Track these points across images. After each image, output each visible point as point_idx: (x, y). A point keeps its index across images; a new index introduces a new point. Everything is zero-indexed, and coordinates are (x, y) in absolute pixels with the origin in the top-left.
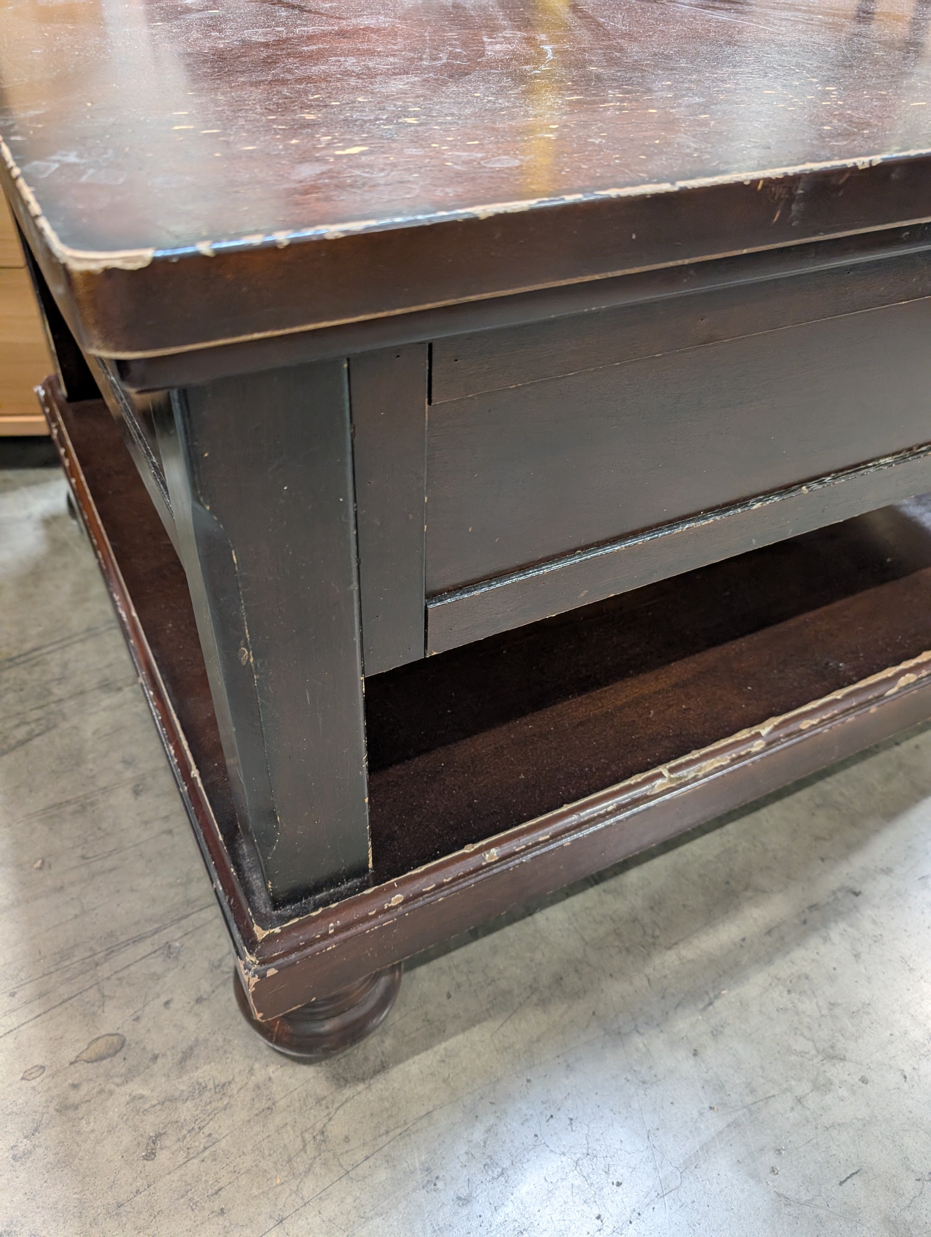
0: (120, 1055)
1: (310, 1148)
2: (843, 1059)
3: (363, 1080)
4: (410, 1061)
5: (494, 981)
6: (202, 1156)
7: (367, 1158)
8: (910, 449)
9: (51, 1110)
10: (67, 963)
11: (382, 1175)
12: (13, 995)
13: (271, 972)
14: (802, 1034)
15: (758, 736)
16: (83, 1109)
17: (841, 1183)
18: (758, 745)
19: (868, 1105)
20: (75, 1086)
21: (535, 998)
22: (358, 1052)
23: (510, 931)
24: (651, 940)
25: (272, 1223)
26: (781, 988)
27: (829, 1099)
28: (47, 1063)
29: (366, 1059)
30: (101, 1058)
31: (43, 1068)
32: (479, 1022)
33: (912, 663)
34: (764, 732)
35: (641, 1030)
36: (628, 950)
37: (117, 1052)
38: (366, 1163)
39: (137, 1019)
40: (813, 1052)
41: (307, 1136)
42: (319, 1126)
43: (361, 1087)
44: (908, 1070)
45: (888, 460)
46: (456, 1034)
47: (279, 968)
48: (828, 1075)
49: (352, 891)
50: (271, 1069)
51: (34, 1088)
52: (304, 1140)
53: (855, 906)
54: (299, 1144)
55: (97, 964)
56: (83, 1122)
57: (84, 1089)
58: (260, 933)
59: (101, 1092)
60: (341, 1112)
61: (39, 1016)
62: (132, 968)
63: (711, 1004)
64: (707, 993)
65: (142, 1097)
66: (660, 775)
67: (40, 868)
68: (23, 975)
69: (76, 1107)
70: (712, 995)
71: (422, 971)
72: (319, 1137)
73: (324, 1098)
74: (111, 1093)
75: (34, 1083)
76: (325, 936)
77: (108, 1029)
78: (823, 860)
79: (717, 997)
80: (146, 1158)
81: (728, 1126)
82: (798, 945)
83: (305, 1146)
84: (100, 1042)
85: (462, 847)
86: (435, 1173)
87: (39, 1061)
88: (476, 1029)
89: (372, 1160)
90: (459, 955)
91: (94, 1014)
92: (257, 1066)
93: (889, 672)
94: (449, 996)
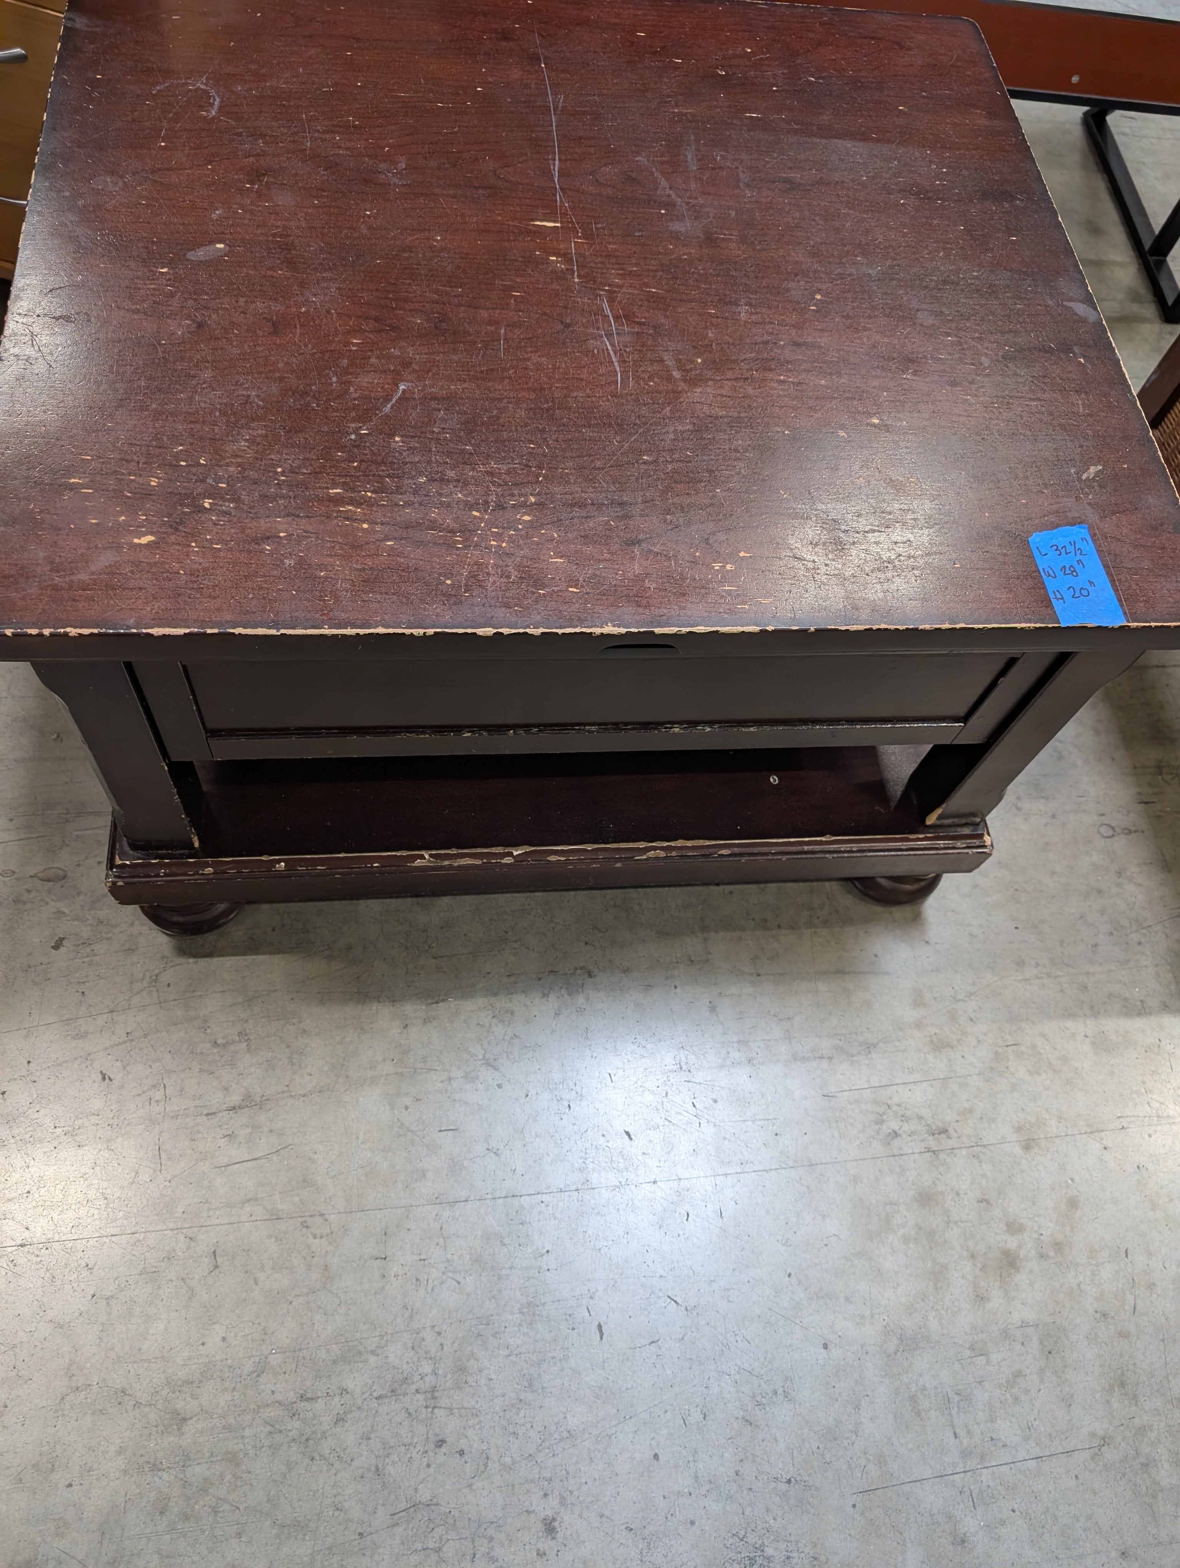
0: (60, 883)
1: (147, 980)
2: (496, 1069)
3: (195, 957)
4: (227, 958)
5: (307, 931)
6: (85, 960)
7: (175, 1000)
8: (617, 724)
9: (10, 899)
10: (50, 812)
11: (180, 1013)
12: (11, 820)
13: (120, 883)
14: (482, 1045)
15: (511, 854)
16: (28, 906)
17: (440, 1131)
18: (508, 860)
19: (490, 1100)
20: (28, 891)
21: (326, 953)
22: (199, 939)
23: (337, 904)
24: (427, 948)
25: (107, 1010)
26: (490, 1012)
27: (468, 1086)
28: (17, 871)
29: (203, 946)
30: (48, 880)
31: (14, 872)
32: (283, 953)
33: (666, 844)
34: (515, 853)
35: (381, 1000)
36: (407, 948)
37: (59, 880)
38: (173, 1003)
39: (78, 865)
40: (481, 1057)
41: (148, 974)
42: (157, 971)
43: (191, 960)
44: (532, 1092)
45: (593, 728)
46: (265, 954)
47: (126, 883)
48: (479, 1073)
49: (181, 856)
50: (144, 928)
51: (4, 882)
52: (144, 975)
53: (583, 984)
54: (141, 975)
55: (67, 821)
56: (25, 914)
57: (33, 894)
58: (118, 862)
59: (42, 900)
60: (172, 969)
61: (22, 840)
62: (88, 832)
63: (437, 1003)
64: (439, 996)
65: (64, 913)
66: (422, 857)
67: (55, 740)
68: (20, 810)
69: (25, 903)
70: (441, 998)
71: (265, 907)
72: (154, 977)
73: (167, 957)
74: (47, 903)
75: (6, 879)
76: (158, 876)
77: (60, 865)
78: (586, 944)
79: (443, 1000)
80: (53, 947)
81: (396, 1073)
82: (523, 991)
83: (143, 979)
84: (52, 870)
85: (261, 856)
86: (209, 1024)
87: (13, 868)
88: (278, 956)
89: (177, 1002)
90: (294, 906)
91: (54, 852)
92: (136, 923)
93: (642, 845)
94: (273, 930)
